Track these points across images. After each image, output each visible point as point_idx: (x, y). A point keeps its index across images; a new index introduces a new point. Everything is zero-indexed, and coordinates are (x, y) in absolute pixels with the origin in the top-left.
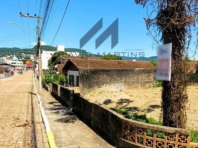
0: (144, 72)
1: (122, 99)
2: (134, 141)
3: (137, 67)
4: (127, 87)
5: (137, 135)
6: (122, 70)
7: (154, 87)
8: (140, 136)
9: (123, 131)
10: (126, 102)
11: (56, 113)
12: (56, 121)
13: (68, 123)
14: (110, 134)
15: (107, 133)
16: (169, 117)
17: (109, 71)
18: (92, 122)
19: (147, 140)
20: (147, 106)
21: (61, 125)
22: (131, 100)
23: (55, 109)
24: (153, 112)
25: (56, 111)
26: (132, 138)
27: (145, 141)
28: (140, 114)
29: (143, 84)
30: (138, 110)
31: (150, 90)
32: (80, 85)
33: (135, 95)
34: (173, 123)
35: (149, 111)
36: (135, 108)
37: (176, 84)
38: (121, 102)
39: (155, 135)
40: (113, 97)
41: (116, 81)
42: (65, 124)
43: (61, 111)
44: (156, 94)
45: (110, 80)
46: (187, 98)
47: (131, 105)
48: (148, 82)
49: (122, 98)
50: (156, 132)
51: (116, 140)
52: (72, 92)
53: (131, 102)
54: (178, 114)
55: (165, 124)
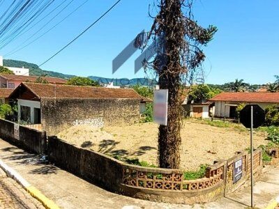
0: (128, 103)
1: (104, 141)
2: (135, 185)
3: (119, 97)
4: (107, 123)
5: (138, 179)
6: (101, 101)
7: (140, 122)
8: (141, 179)
9: (124, 176)
10: (110, 144)
11: (23, 163)
12: (30, 173)
13: (48, 174)
14: (108, 181)
15: (103, 180)
16: (165, 160)
17: (83, 101)
18: (82, 171)
19: (147, 182)
20: (136, 147)
21: (40, 178)
22: (116, 141)
23: (19, 158)
24: (144, 155)
25: (22, 160)
26: (133, 182)
27: (146, 184)
28: (130, 158)
29: (127, 119)
30: (127, 154)
31: (136, 126)
32: (43, 121)
33: (119, 134)
34: (169, 165)
35: (140, 153)
36: (124, 152)
37: (171, 128)
38: (104, 144)
39: (155, 177)
40: (93, 138)
41: (91, 115)
42: (45, 175)
43: (29, 159)
44: (145, 132)
45: (84, 114)
46: (180, 141)
47: (118, 148)
48: (133, 116)
49: (104, 139)
50: (155, 174)
51: (116, 186)
52: (43, 134)
53: (117, 143)
54: (173, 156)
55: (161, 167)
